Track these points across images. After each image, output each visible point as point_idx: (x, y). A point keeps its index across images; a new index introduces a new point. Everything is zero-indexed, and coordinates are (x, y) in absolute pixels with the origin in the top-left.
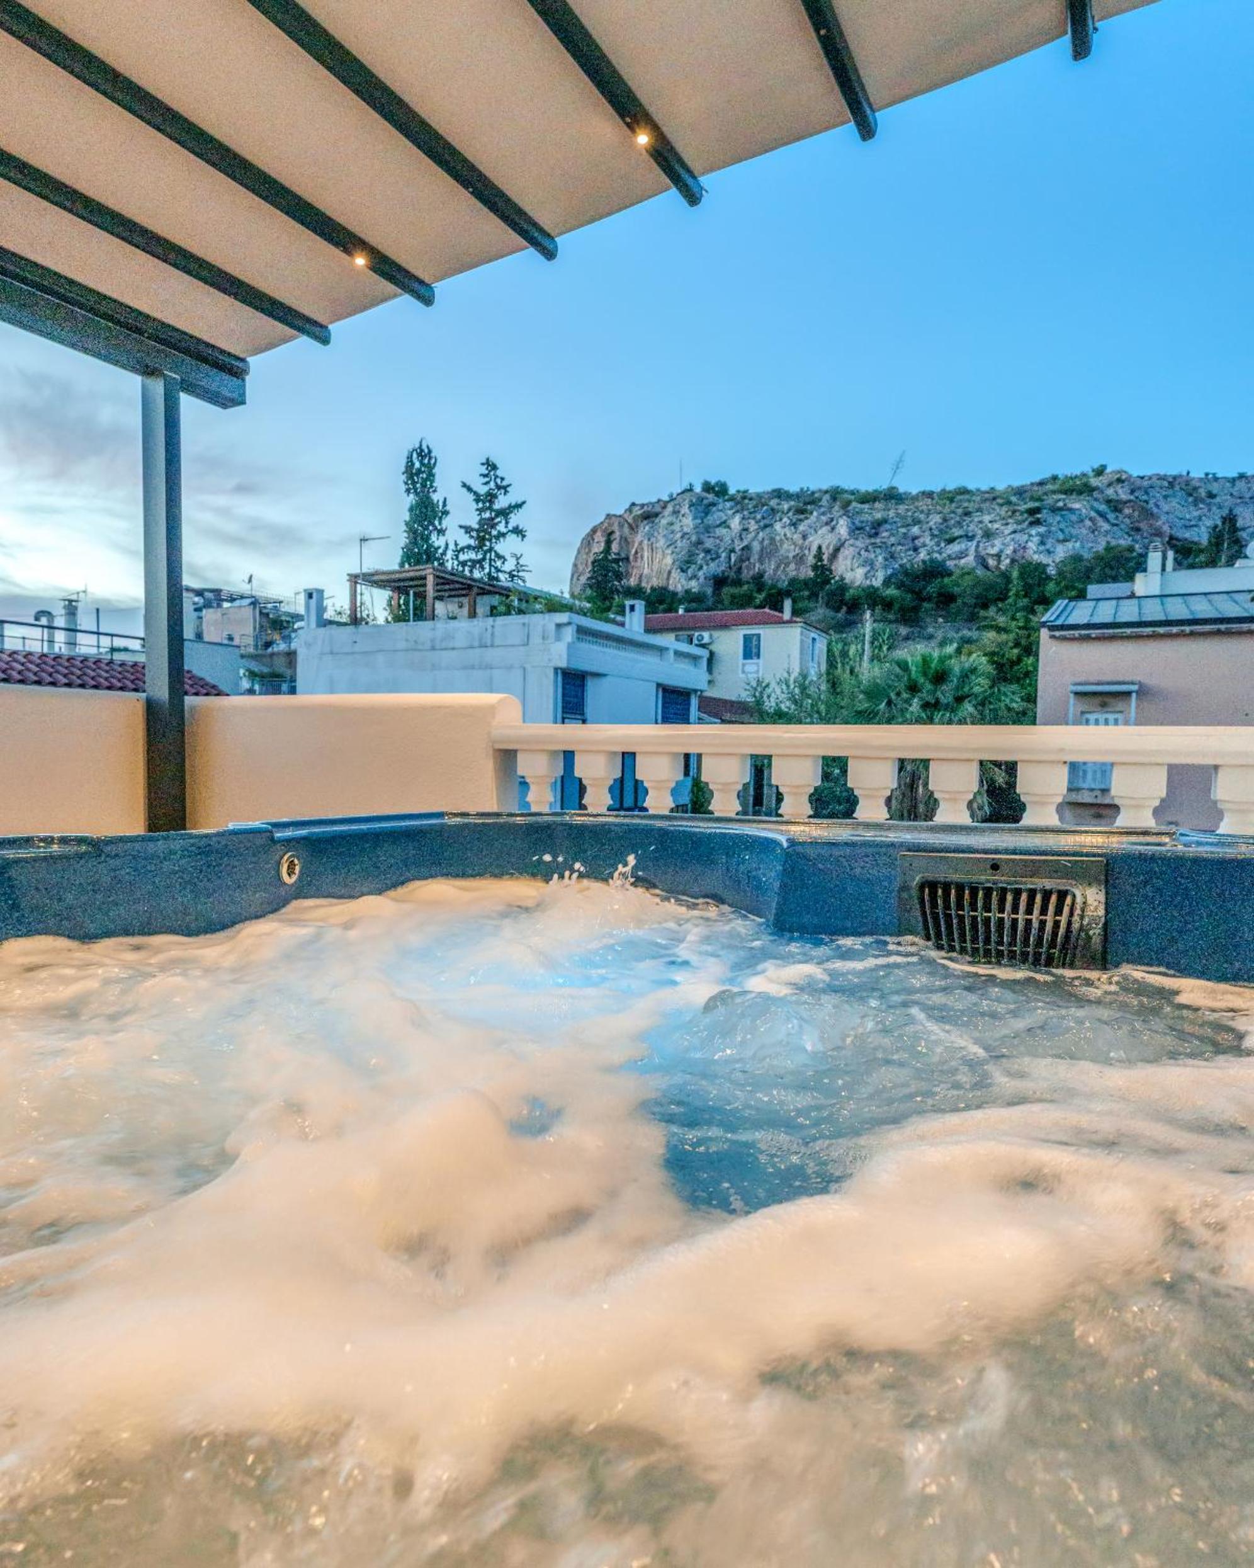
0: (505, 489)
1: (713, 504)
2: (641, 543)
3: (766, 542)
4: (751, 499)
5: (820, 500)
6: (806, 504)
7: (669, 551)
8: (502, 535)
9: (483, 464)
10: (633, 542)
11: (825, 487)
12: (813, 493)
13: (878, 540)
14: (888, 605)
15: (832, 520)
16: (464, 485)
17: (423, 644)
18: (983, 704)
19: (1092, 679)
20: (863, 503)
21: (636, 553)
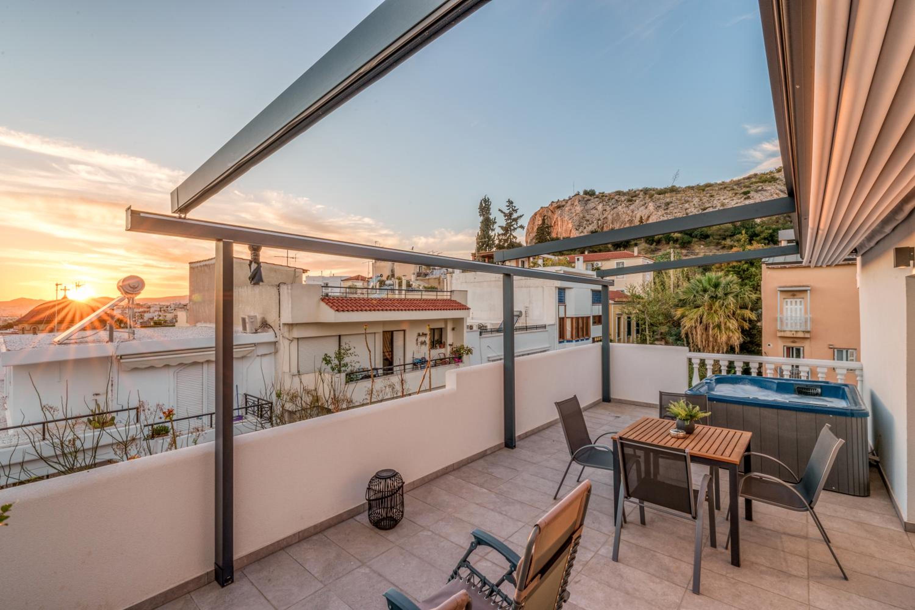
0: (516, 211)
1: (589, 200)
2: (557, 218)
3: (614, 215)
5: (639, 194)
6: (632, 197)
7: (570, 221)
8: (515, 229)
9: (507, 202)
10: (553, 218)
11: (640, 188)
12: (635, 192)
13: (668, 211)
14: (676, 241)
15: (645, 203)
16: (500, 210)
18: (737, 296)
19: (788, 284)
20: (660, 194)
21: (555, 222)
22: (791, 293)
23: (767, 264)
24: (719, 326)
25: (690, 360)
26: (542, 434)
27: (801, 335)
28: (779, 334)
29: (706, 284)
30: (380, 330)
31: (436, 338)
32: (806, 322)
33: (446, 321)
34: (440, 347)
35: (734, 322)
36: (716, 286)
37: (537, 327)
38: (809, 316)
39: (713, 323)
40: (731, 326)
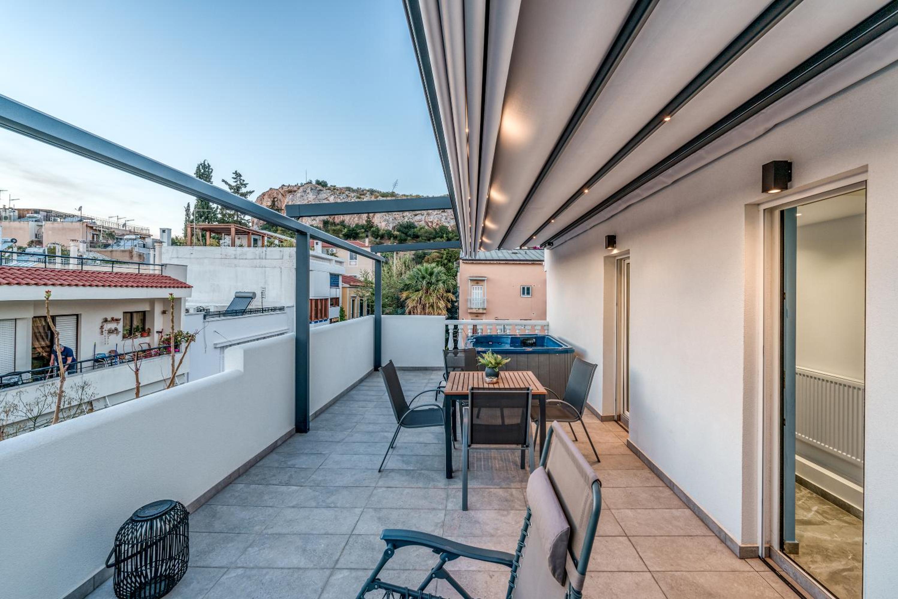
0: (245, 185)
1: (321, 190)
2: (288, 203)
4: (337, 190)
5: (366, 194)
6: (361, 195)
9: (234, 173)
10: (284, 201)
11: (367, 189)
12: (363, 191)
14: (395, 237)
16: (223, 181)
17: (230, 256)
18: (444, 282)
19: (475, 275)
20: (383, 197)
22: (476, 282)
23: (463, 260)
24: (432, 306)
25: (447, 326)
26: (331, 410)
27: (481, 311)
28: (469, 311)
29: (424, 273)
30: (30, 314)
31: (135, 323)
32: (484, 302)
33: (152, 302)
34: (142, 336)
35: (442, 302)
36: (431, 274)
37: (274, 309)
38: (485, 298)
39: (429, 304)
40: (441, 307)
